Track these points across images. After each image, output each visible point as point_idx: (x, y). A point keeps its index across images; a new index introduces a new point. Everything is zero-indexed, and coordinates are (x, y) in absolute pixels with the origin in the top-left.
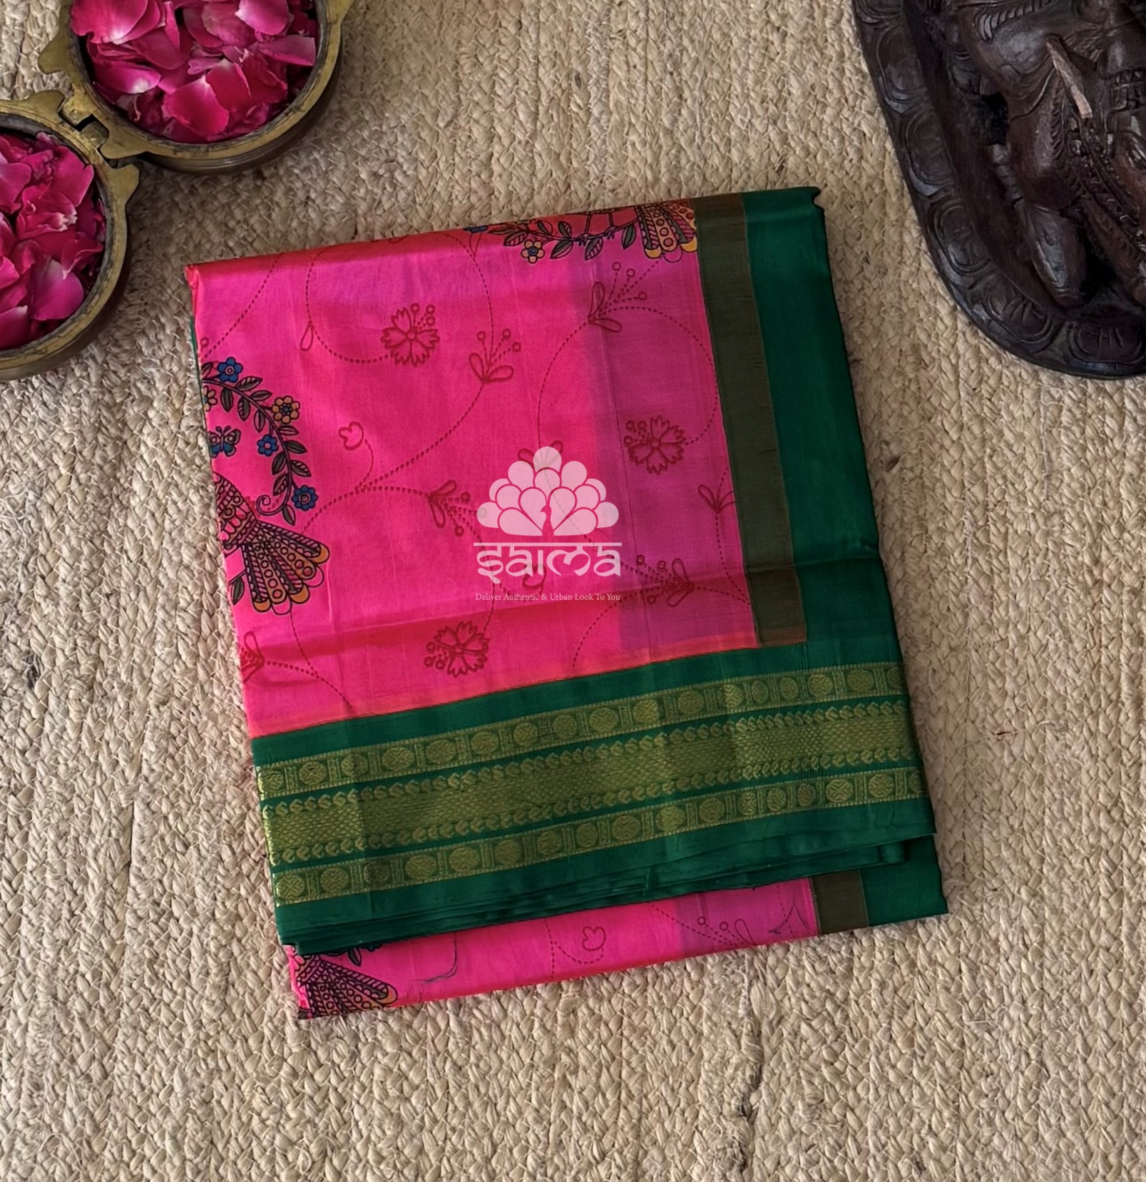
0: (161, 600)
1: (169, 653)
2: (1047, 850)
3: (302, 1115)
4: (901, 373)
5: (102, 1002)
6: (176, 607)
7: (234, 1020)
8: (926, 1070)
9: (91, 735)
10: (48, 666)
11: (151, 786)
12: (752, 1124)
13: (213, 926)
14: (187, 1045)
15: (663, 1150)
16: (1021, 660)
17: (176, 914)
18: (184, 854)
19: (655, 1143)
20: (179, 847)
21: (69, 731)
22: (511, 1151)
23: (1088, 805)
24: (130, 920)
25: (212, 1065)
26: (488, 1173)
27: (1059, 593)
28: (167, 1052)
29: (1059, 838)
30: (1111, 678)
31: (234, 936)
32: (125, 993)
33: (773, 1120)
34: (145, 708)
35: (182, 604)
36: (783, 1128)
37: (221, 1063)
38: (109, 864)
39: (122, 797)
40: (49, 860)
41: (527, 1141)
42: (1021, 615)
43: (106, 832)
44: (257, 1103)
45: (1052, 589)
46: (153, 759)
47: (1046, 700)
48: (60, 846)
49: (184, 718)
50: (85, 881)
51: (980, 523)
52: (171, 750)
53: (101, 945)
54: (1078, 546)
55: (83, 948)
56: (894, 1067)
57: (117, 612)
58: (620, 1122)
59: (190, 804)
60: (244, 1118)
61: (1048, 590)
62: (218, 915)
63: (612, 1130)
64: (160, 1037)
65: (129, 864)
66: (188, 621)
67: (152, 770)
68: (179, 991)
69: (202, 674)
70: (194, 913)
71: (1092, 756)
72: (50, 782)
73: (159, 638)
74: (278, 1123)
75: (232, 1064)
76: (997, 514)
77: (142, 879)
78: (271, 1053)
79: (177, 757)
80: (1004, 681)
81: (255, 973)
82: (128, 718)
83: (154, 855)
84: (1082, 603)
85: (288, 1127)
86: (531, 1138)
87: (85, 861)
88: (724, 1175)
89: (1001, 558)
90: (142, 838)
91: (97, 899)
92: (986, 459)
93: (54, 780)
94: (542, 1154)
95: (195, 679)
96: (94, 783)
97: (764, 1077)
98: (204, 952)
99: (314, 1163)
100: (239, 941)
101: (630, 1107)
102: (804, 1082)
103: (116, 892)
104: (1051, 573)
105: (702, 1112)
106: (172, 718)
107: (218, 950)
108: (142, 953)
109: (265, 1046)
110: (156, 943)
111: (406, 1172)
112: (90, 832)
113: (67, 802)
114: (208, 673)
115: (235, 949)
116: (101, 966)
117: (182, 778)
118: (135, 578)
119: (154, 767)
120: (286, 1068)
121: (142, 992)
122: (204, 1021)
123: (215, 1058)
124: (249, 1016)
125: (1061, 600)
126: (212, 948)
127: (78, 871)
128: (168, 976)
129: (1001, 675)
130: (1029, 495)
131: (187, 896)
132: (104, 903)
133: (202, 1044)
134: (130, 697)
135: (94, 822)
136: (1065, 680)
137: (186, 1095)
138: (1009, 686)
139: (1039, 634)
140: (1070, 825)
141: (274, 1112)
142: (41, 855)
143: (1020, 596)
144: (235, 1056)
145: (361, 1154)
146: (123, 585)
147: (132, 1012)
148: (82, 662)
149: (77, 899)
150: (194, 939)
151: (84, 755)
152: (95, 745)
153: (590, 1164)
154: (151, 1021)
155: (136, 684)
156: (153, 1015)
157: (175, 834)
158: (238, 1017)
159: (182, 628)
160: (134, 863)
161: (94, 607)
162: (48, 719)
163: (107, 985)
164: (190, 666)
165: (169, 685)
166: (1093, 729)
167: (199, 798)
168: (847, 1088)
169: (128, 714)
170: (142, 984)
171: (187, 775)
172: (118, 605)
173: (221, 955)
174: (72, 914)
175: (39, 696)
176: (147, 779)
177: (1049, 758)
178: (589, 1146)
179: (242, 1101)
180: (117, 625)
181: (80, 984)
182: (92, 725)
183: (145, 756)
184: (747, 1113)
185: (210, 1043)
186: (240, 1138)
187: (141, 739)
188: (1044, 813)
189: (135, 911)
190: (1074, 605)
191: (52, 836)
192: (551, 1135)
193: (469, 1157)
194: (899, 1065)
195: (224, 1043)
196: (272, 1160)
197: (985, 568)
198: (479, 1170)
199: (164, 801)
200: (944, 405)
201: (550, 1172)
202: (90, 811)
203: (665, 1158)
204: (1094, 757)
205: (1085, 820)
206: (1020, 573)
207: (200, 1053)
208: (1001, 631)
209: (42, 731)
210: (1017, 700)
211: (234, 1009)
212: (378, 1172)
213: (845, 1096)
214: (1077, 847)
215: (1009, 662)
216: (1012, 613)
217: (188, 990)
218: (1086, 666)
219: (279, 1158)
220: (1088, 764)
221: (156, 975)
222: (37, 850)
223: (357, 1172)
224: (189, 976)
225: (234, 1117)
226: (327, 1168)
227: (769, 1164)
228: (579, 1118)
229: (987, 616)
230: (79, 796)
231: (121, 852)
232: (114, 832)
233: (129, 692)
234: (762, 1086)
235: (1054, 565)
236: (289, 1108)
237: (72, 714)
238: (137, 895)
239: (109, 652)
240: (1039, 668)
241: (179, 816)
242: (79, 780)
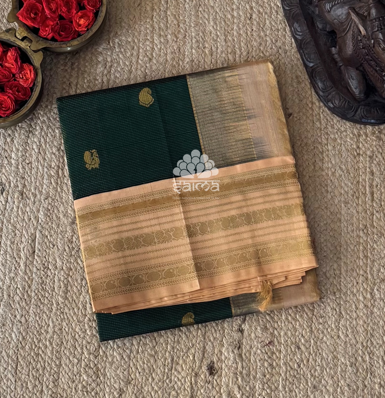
0: (46, 164)
1: (48, 182)
2: (342, 243)
3: (92, 334)
4: (292, 86)
5: (25, 297)
6: (51, 167)
7: (70, 302)
8: (301, 316)
9: (22, 210)
10: (8, 187)
11: (42, 226)
12: (242, 334)
13: (62, 272)
14: (54, 311)
15: (213, 344)
16: (333, 180)
17: (50, 268)
18: (53, 248)
19: (210, 341)
20: (51, 246)
21: (15, 208)
22: (162, 345)
23: (356, 228)
24: (35, 270)
25: (62, 317)
26: (154, 351)
27: (345, 158)
28: (47, 313)
29: (346, 239)
30: (363, 186)
31: (69, 275)
32: (33, 294)
33: (250, 333)
34: (40, 201)
35: (53, 166)
36: (253, 335)
37: (65, 316)
38: (28, 252)
39: (32, 230)
40: (8, 250)
41: (168, 341)
42: (333, 165)
43: (27, 242)
44: (77, 330)
45: (343, 156)
46: (42, 217)
47: (341, 193)
48: (12, 246)
49: (53, 204)
50: (20, 258)
51: (319, 135)
52: (49, 214)
53: (25, 279)
54: (352, 142)
55: (19, 279)
56: (290, 315)
57: (31, 169)
58: (199, 334)
59: (55, 232)
60: (73, 335)
61: (342, 157)
62: (64, 268)
63: (196, 337)
64: (45, 308)
65: (35, 252)
66: (55, 172)
67: (42, 221)
68: (51, 293)
69: (59, 190)
70: (56, 268)
71: (357, 212)
72: (8, 225)
73: (45, 177)
74: (84, 336)
75: (69, 317)
76: (325, 132)
77: (39, 256)
78: (82, 313)
79: (51, 217)
80: (327, 187)
81: (77, 287)
82: (34, 204)
83: (43, 249)
84: (353, 161)
85: (87, 338)
86: (169, 340)
87: (20, 251)
88: (233, 351)
89: (326, 147)
90: (39, 243)
91: (24, 263)
92: (321, 113)
93: (10, 225)
94: (173, 345)
95: (57, 191)
96: (23, 226)
97: (247, 319)
98: (59, 280)
99: (96, 349)
100: (71, 277)
101: (202, 329)
102: (260, 321)
103: (30, 261)
104: (342, 151)
105: (226, 331)
106: (49, 204)
107: (64, 279)
108: (39, 281)
109: (80, 311)
110: (44, 277)
111: (127, 351)
112: (21, 241)
113: (14, 232)
114: (61, 189)
115: (70, 279)
116: (25, 286)
117: (52, 223)
118: (37, 158)
119: (43, 220)
120: (87, 318)
121: (39, 294)
122: (60, 303)
123: (63, 315)
124: (75, 301)
125: (346, 160)
126: (62, 279)
127: (18, 254)
128: (47, 288)
129: (327, 185)
130: (335, 125)
131: (54, 262)
132: (26, 265)
133: (59, 310)
134: (35, 197)
135: (23, 238)
136: (348, 187)
137: (54, 327)
138: (329, 189)
139: (339, 171)
140: (350, 235)
141: (83, 332)
142: (5, 249)
143: (332, 159)
144: (70, 314)
145: (112, 346)
146: (33, 160)
147: (35, 300)
148: (19, 186)
149: (17, 263)
150: (56, 276)
151: (19, 216)
152: (23, 213)
153: (189, 349)
154: (42, 303)
155: (37, 193)
156: (43, 301)
157: (50, 242)
158: (71, 302)
159: (53, 174)
160: (36, 251)
161: (23, 168)
162: (8, 204)
163: (27, 292)
164: (55, 186)
165: (48, 193)
166: (357, 203)
167: (58, 230)
168: (275, 322)
169: (34, 203)
170: (39, 291)
171: (54, 222)
172: (31, 167)
173: (65, 281)
174: (16, 269)
175: (5, 196)
176: (40, 224)
177: (343, 212)
178: (189, 342)
179: (72, 329)
180: (31, 174)
181: (18, 291)
182: (22, 207)
183: (40, 216)
184: (241, 331)
185: (62, 310)
186: (71, 341)
187: (38, 211)
188: (341, 231)
189: (36, 267)
190: (350, 162)
191: (9, 243)
192: (176, 339)
193: (148, 346)
194: (292, 315)
195: (66, 310)
196: (82, 349)
197: (321, 150)
198: (151, 350)
199: (46, 231)
200: (307, 96)
201: (175, 351)
202: (21, 235)
203: (213, 346)
204: (358, 212)
205: (355, 233)
206: (332, 152)
207: (58, 313)
208: (326, 171)
209: (5, 209)
210: (332, 194)
211: (70, 299)
212: (118, 352)
213: (274, 325)
214: (352, 242)
215: (329, 181)
216: (330, 165)
217: (54, 293)
218: (355, 182)
219: (84, 348)
220: (356, 215)
221: (43, 288)
222: (4, 247)
223: (111, 352)
224: (54, 288)
225: (70, 334)
226: (101, 351)
227: (248, 347)
228: (185, 334)
229: (321, 166)
230: (18, 230)
231: (32, 248)
232: (30, 242)
233: (35, 196)
234: (246, 322)
235: (344, 149)
236: (88, 331)
237: (16, 203)
238: (37, 262)
239: (28, 182)
240: (339, 183)
241: (51, 236)
242: (18, 225)
